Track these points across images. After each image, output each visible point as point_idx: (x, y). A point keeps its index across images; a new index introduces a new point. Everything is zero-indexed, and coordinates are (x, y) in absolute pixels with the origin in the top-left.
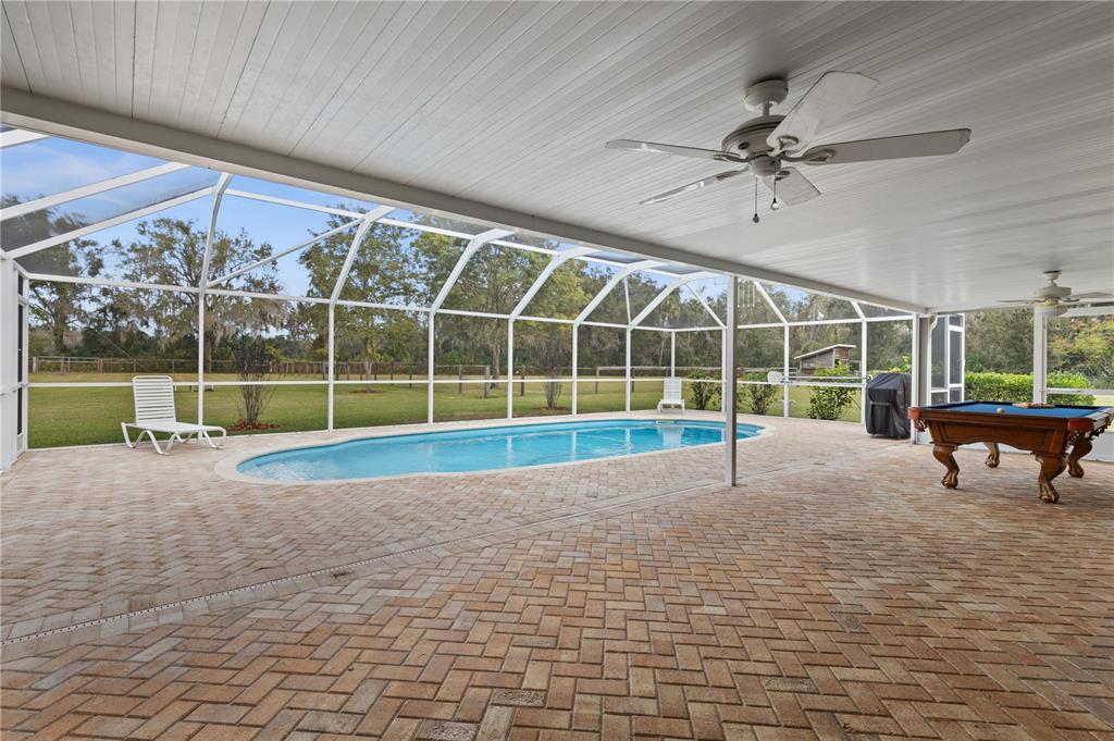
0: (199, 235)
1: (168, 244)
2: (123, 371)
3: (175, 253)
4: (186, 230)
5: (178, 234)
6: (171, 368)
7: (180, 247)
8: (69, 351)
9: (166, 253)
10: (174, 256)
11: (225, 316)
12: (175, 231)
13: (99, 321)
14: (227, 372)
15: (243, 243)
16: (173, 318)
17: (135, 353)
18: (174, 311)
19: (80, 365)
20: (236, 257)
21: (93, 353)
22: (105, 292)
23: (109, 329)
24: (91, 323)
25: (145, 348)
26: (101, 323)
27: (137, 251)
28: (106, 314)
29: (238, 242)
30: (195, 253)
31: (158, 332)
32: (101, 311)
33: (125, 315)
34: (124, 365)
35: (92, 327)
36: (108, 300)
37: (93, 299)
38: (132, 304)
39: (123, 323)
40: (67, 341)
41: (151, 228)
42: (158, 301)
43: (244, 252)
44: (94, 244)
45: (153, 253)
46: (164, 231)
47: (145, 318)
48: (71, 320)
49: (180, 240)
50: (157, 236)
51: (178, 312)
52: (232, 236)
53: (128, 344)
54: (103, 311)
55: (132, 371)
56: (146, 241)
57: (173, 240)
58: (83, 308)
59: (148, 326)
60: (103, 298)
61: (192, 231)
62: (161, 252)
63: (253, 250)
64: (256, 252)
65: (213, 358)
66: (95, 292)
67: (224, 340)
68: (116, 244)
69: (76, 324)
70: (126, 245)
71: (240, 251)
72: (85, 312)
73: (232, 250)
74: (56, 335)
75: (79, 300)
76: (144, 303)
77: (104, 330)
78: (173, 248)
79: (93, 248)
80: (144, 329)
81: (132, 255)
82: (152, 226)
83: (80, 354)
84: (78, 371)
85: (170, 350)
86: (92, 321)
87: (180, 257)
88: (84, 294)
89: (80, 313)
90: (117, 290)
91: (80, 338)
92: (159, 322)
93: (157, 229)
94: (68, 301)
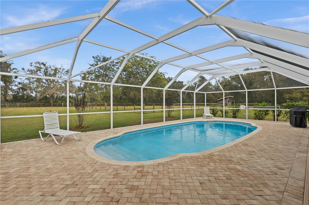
0: (49, 67)
1: (39, 69)
2: (26, 107)
3: (41, 72)
4: (45, 65)
5: (42, 66)
6: (40, 105)
7: (43, 70)
8: (9, 101)
9: (39, 72)
10: (41, 73)
11: (57, 90)
12: (41, 65)
13: (18, 92)
14: (57, 106)
15: (62, 69)
16: (41, 91)
17: (29, 101)
18: (41, 89)
19: (12, 105)
20: (60, 73)
21: (16, 102)
22: (19, 83)
23: (21, 94)
24: (15, 93)
25: (32, 100)
26: (18, 93)
27: (29, 71)
28: (20, 90)
29: (60, 68)
30: (47, 72)
31: (36, 95)
32: (18, 89)
33: (26, 90)
34: (26, 105)
35: (15, 94)
36: (21, 86)
37: (16, 85)
38: (28, 87)
39: (25, 92)
40: (8, 98)
41: (33, 64)
42: (36, 86)
43: (62, 71)
44: (16, 69)
45: (35, 72)
46: (38, 65)
47: (32, 91)
48: (9, 92)
49: (43, 68)
50: (36, 67)
51: (42, 89)
52: (58, 67)
53: (27, 98)
54: (19, 89)
55: (28, 107)
56: (32, 68)
57: (41, 68)
58: (12, 88)
59: (33, 93)
60: (19, 85)
61: (46, 65)
62: (37, 71)
63: (65, 71)
64: (66, 71)
65: (53, 102)
66: (16, 83)
67: (57, 97)
68: (23, 69)
69: (10, 93)
70: (26, 70)
71: (61, 71)
72: (13, 89)
73: (59, 71)
74: (4, 96)
75: (11, 86)
76: (32, 86)
77: (19, 94)
78: (41, 70)
79: (16, 70)
80: (31, 94)
81: (28, 72)
82: (34, 64)
83: (12, 102)
84: (11, 107)
85: (40, 100)
86: (15, 92)
87: (43, 73)
88: (13, 84)
89: (12, 90)
90: (23, 83)
91: (11, 97)
92: (36, 92)
93: (36, 65)
94: (8, 86)
